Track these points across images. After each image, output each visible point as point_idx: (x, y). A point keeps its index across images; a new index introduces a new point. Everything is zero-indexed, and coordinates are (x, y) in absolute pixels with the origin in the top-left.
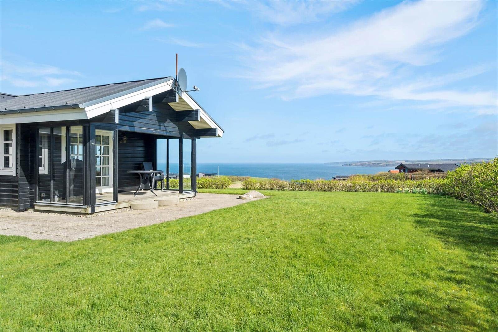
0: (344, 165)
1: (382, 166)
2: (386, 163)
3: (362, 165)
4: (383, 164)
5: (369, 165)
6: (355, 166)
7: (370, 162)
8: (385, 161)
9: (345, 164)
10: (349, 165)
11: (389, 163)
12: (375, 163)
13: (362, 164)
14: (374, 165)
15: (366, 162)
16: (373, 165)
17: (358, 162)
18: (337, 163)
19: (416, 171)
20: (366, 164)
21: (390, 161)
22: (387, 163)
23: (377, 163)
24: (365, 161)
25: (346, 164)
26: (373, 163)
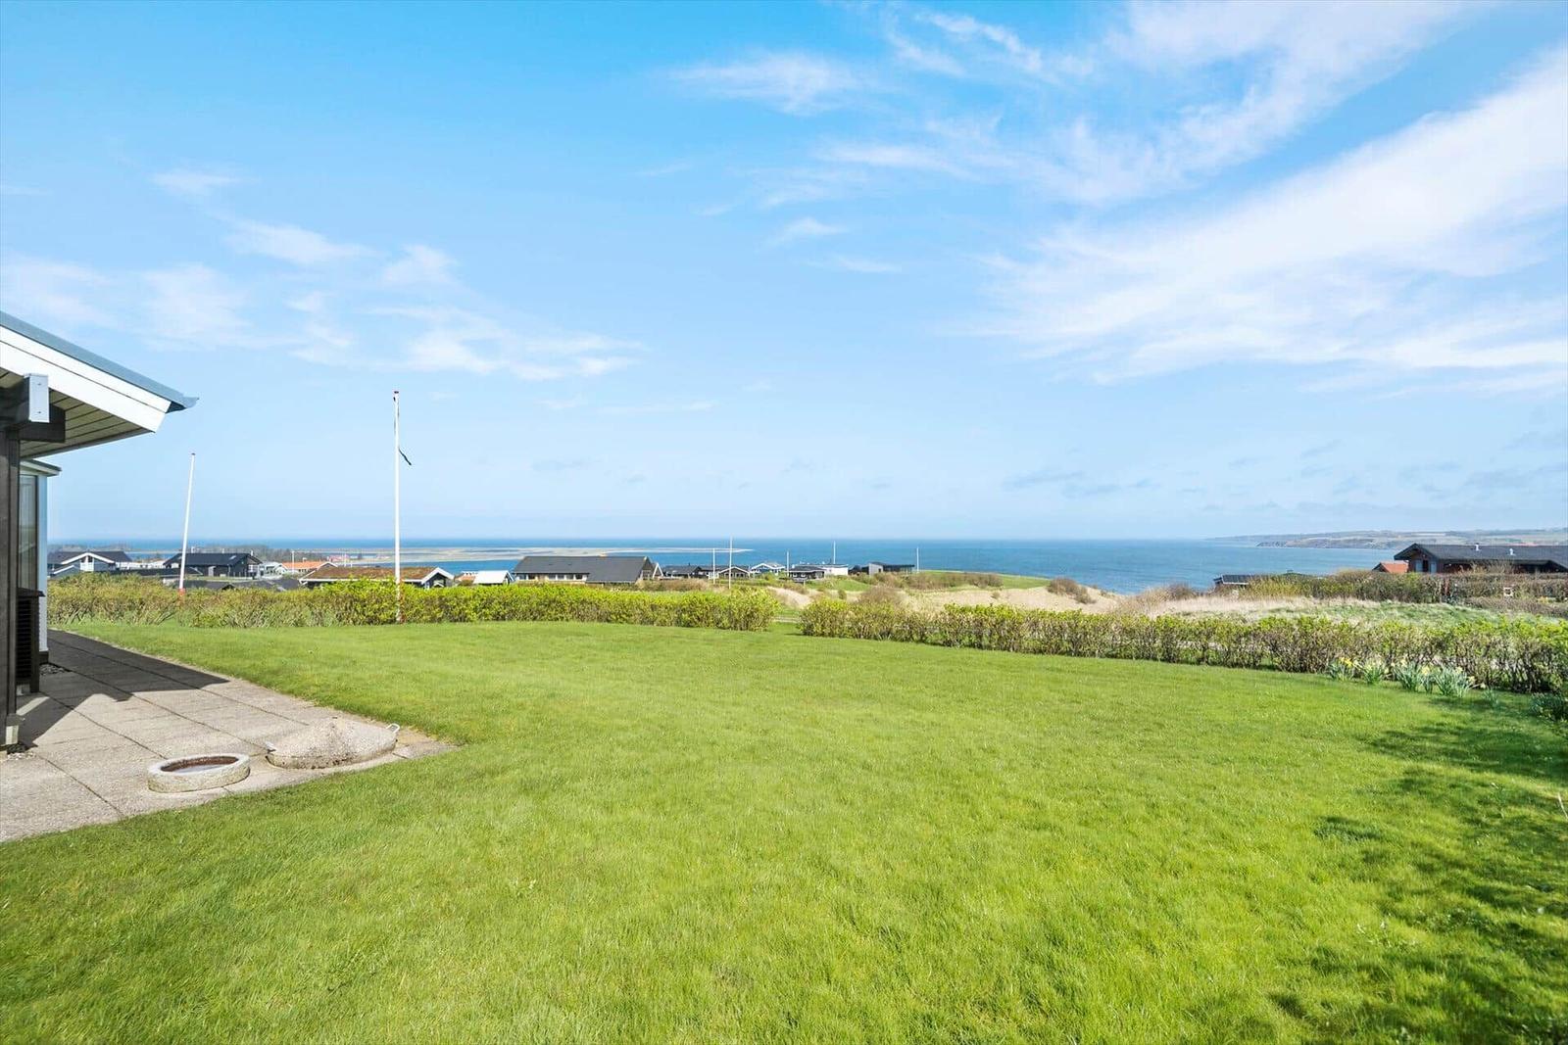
0: (1261, 544)
1: (1374, 547)
2: (1386, 540)
3: (1316, 544)
4: (1377, 540)
5: (1335, 544)
6: (1295, 546)
7: (1339, 535)
8: (1385, 534)
9: (1265, 541)
10: (1277, 544)
11: (1395, 539)
12: (1352, 538)
13: (1316, 541)
14: (1351, 544)
15: (1327, 535)
16: (1347, 544)
17: (1302, 537)
18: (1244, 538)
19: (1467, 566)
20: (1325, 541)
21: (1400, 534)
22: (1391, 539)
23: (1359, 538)
24: (1324, 532)
25: (1267, 541)
26: (1347, 538)
